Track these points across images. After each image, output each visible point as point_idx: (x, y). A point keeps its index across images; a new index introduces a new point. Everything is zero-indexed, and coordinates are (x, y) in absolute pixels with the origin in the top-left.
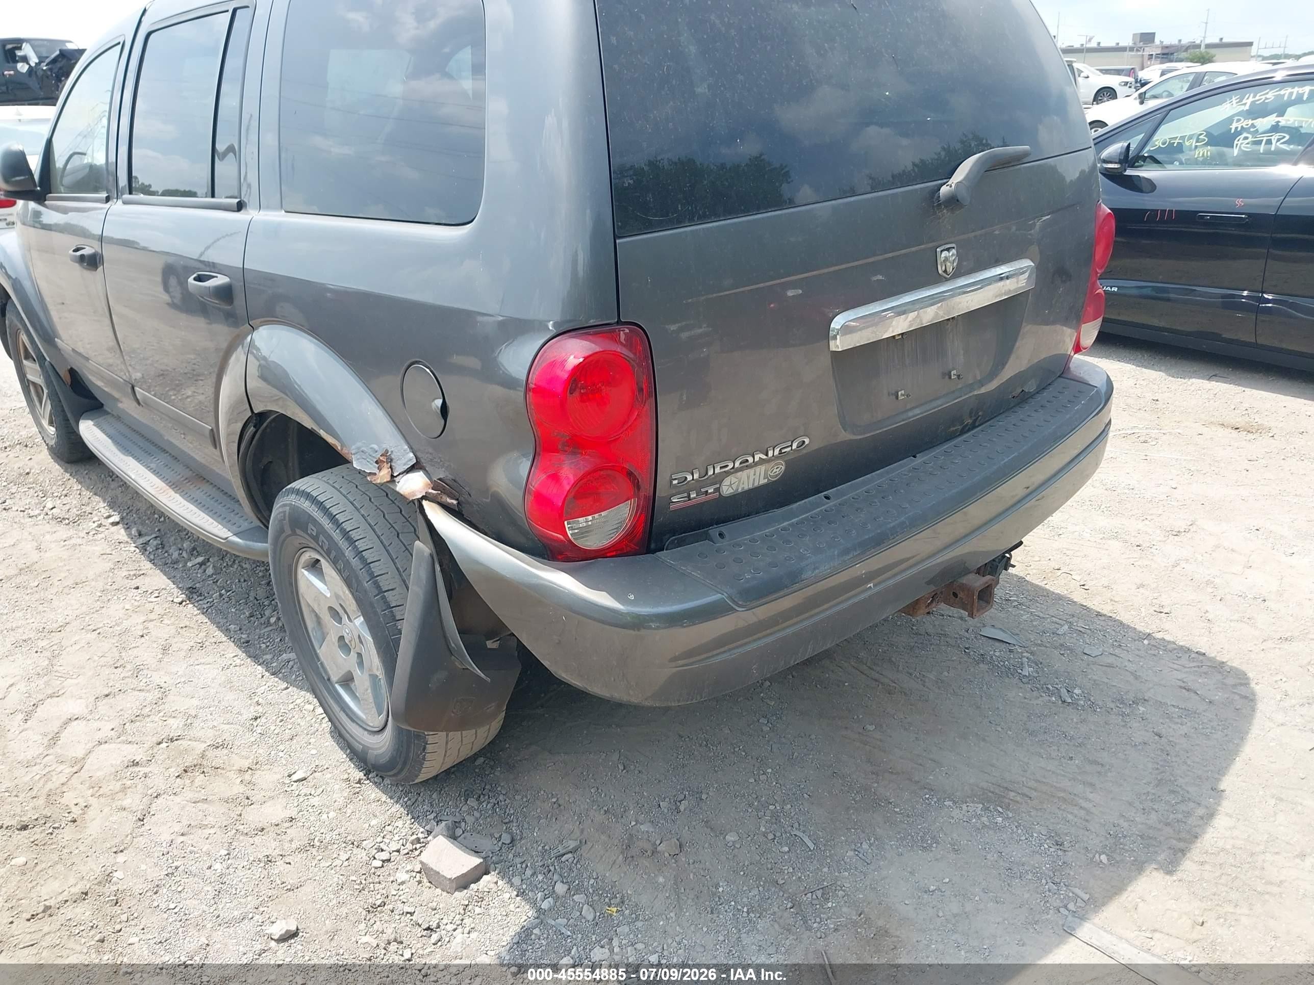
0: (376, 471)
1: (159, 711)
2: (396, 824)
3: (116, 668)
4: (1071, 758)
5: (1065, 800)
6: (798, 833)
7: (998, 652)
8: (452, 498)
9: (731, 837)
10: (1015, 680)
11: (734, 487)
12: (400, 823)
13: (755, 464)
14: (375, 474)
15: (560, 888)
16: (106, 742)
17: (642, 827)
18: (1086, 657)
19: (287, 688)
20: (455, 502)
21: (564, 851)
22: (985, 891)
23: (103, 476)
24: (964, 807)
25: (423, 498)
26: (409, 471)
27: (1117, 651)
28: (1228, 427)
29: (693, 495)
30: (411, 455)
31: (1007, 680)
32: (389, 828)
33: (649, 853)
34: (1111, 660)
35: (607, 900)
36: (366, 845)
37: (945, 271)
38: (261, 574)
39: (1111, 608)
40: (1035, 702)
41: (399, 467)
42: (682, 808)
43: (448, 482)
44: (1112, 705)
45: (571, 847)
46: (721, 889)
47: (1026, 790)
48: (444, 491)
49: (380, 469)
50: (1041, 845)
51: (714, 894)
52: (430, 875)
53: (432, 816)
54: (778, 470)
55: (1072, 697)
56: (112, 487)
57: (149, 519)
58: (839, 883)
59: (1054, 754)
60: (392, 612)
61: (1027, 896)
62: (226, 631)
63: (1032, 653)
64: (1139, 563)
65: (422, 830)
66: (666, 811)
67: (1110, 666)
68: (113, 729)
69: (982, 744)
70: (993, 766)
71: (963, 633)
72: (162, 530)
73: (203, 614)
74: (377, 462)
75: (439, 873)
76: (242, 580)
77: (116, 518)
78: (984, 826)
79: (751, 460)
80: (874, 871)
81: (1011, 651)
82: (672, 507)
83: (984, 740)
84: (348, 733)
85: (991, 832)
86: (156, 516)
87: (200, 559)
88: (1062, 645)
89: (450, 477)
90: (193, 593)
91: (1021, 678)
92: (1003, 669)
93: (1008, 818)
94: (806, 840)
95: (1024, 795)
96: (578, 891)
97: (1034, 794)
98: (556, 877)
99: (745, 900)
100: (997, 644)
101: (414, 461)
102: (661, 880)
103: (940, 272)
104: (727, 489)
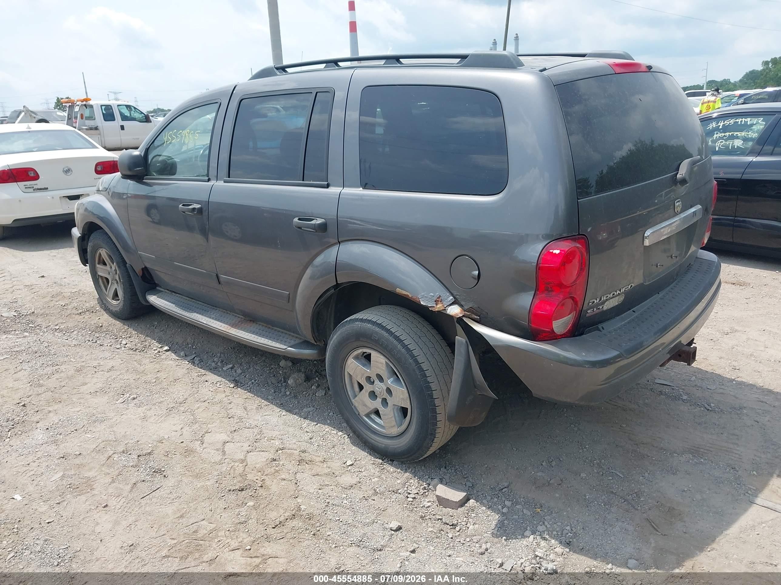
0: (435, 305)
1: (265, 437)
2: (410, 482)
3: (229, 418)
4: (722, 434)
5: (727, 451)
6: (612, 471)
7: (667, 390)
8: (477, 316)
9: (583, 475)
10: (681, 402)
11: (608, 306)
12: (412, 481)
13: (617, 296)
14: (434, 307)
15: (508, 503)
16: (251, 452)
17: (538, 474)
18: (709, 390)
19: (317, 424)
20: (478, 318)
21: (503, 487)
22: (709, 489)
23: (148, 326)
24: (684, 456)
25: (463, 316)
26: (451, 305)
27: (722, 387)
28: (729, 283)
29: (595, 310)
30: (452, 297)
31: (676, 402)
32: (408, 484)
33: (547, 484)
34: (721, 391)
35: (533, 506)
36: (401, 492)
37: (677, 211)
38: (268, 372)
39: (712, 368)
40: (694, 411)
41: (446, 303)
42: (553, 465)
43: (475, 309)
44: (731, 410)
45: (506, 485)
46: (587, 497)
47: (708, 448)
48: (473, 313)
49: (437, 304)
50: (726, 470)
51: (585, 499)
52: (443, 502)
53: (427, 477)
54: (622, 298)
55: (711, 408)
56: (156, 331)
57: (186, 347)
58: (642, 490)
59: (713, 432)
60: (425, 373)
61: (728, 490)
62: (267, 399)
63: (683, 389)
64: (715, 347)
65: (425, 483)
66: (546, 466)
67: (722, 393)
68: (249, 446)
69: (678, 430)
70: (687, 439)
71: (646, 382)
72: (197, 353)
73: (249, 392)
74: (435, 301)
75: (449, 500)
76: (260, 375)
77: (166, 348)
78: (697, 463)
79: (615, 293)
80: (655, 484)
81: (673, 389)
82: (587, 315)
83: (678, 428)
84: (373, 440)
85: (701, 465)
86: (190, 346)
87: (231, 366)
88: (696, 385)
89: (475, 306)
90: (237, 383)
91: (683, 400)
92: (673, 397)
93: (706, 459)
94: (618, 474)
95: (707, 450)
96: (517, 503)
97: (712, 449)
98: (503, 499)
99: (601, 500)
100: (665, 386)
101: (454, 300)
102: (557, 495)
103: (676, 211)
104: (605, 308)
